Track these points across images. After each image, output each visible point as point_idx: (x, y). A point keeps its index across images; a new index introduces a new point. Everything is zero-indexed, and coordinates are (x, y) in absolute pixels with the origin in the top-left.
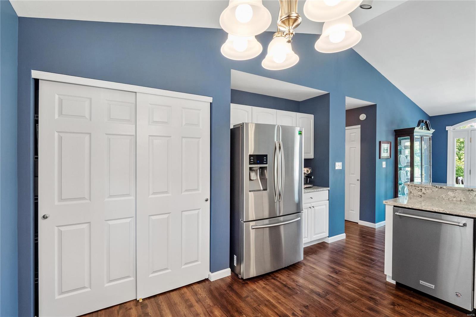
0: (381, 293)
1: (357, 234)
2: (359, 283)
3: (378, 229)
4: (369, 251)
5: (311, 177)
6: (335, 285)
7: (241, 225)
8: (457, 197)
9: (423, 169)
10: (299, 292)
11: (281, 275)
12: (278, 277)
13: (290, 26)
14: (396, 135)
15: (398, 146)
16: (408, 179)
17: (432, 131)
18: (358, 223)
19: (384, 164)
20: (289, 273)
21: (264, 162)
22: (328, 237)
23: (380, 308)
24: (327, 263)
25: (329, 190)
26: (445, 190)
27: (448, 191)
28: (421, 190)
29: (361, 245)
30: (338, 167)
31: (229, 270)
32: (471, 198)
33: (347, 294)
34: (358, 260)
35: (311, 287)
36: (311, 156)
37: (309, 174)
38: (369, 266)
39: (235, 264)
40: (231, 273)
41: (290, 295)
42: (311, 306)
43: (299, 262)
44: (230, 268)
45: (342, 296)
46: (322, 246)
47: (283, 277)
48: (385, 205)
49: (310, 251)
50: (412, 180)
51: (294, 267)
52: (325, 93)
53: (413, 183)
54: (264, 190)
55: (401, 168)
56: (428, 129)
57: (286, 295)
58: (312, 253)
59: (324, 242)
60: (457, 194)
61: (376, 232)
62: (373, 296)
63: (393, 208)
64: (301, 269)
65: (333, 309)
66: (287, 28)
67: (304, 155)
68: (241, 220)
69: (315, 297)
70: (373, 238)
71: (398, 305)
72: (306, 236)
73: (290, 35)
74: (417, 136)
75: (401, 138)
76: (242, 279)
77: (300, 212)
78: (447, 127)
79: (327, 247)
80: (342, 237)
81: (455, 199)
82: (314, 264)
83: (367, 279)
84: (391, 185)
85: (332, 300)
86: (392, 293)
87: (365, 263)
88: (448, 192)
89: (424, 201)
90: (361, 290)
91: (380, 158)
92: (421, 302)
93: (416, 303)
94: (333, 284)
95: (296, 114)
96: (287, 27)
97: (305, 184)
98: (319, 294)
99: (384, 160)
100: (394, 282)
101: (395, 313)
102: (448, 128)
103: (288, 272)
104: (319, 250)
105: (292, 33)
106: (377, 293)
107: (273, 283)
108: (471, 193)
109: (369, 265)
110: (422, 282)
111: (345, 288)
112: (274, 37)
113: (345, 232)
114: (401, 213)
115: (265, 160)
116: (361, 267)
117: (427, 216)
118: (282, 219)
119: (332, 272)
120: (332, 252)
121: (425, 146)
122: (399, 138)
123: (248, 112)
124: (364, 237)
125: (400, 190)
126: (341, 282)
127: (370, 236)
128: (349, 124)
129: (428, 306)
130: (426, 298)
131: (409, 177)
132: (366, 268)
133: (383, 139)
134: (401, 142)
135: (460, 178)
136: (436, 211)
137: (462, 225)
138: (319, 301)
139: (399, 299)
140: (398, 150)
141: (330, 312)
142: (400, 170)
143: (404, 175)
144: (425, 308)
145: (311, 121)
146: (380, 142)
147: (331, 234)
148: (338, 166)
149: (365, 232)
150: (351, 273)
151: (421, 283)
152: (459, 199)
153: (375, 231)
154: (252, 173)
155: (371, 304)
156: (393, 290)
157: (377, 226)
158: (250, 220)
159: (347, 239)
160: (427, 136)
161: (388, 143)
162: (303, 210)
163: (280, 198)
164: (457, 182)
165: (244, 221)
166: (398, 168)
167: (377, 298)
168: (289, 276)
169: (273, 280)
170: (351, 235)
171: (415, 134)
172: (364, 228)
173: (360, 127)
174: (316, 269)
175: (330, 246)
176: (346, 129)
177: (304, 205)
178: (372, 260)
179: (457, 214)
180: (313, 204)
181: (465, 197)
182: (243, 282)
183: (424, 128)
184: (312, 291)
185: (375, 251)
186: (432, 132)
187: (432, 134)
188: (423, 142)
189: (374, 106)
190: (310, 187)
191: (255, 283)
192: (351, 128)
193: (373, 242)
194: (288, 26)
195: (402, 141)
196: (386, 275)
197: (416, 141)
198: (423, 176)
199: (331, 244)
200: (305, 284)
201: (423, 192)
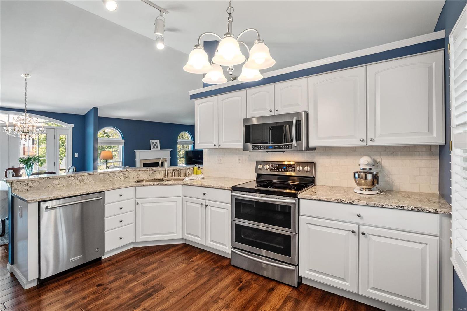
26: (51, 180)
27: (54, 180)
28: (28, 184)
32: (70, 183)
60: (61, 181)
81: (59, 186)
88: (53, 182)
108: (70, 179)
110: (73, 260)
151: (71, 261)
201: (29, 186)
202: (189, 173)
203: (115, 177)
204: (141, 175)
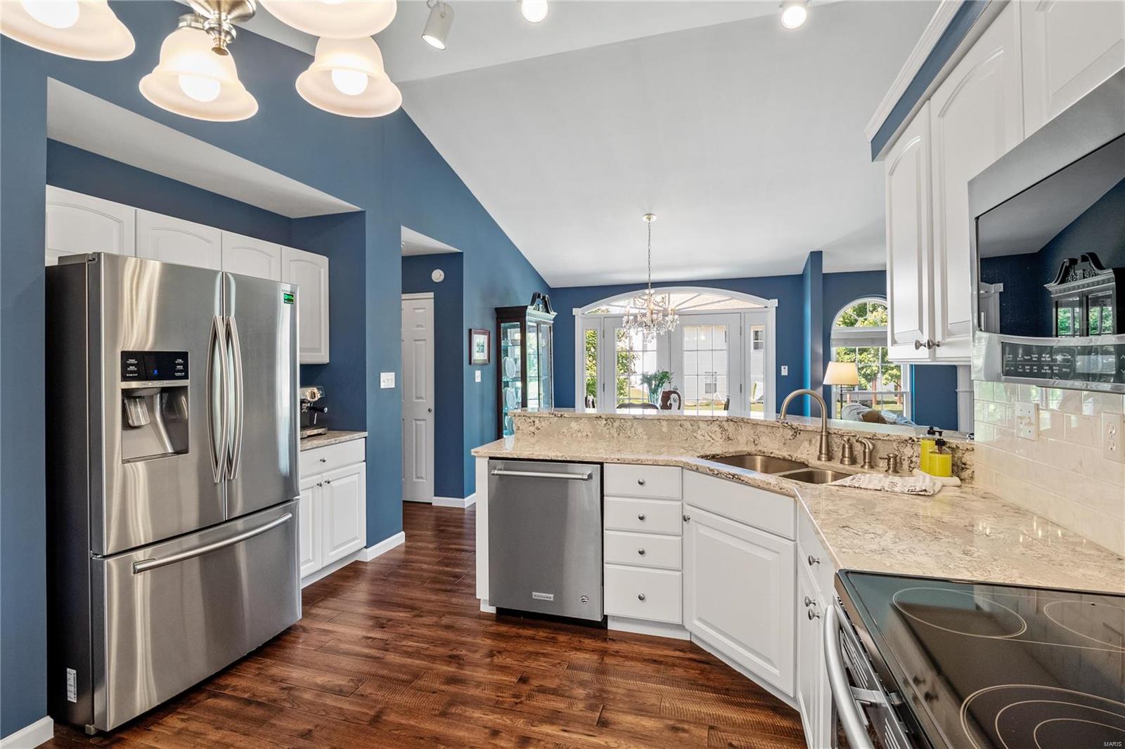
0: (469, 639)
1: (430, 527)
2: (430, 633)
3: (469, 509)
4: (452, 559)
5: (322, 411)
6: (378, 655)
7: (94, 568)
8: (582, 430)
9: (542, 384)
10: (288, 705)
11: (240, 676)
12: (227, 687)
13: (222, 10)
14: (497, 318)
15: (501, 341)
16: (518, 403)
17: (553, 314)
18: (431, 504)
19: (478, 374)
20: (261, 664)
21: (177, 374)
22: (365, 547)
23: (467, 672)
24: (363, 610)
25: (365, 437)
26: (566, 420)
28: (534, 422)
29: (436, 549)
30: (386, 383)
31: (47, 722)
32: (599, 431)
33: (404, 666)
34: (429, 583)
35: (320, 680)
36: (323, 357)
37: (316, 401)
38: (450, 591)
39: (72, 697)
40: (55, 731)
41: (261, 722)
42: (318, 729)
43: (290, 629)
44: (49, 717)
45: (393, 675)
46: (351, 571)
47: (244, 683)
48: (475, 457)
49: (319, 593)
50: (524, 404)
51: (276, 645)
52: (355, 209)
53: (526, 411)
54: (177, 453)
55: (508, 382)
56: (548, 312)
57: (251, 727)
58: (326, 597)
59: (357, 562)
60: (582, 425)
61: (466, 517)
62: (455, 653)
63: (488, 462)
64: (299, 643)
65: (372, 713)
66: (212, 12)
67: (300, 355)
68: (90, 553)
69: (330, 701)
70: (460, 530)
71: (499, 652)
72: (311, 558)
73: (223, 34)
74: (531, 322)
75: (507, 324)
76: (101, 733)
77: (293, 500)
78: (574, 309)
79: (363, 573)
80: (398, 540)
81: (579, 434)
82: (331, 620)
83: (446, 620)
84: (490, 416)
85: (371, 694)
86: (489, 633)
87: (443, 587)
89: (538, 441)
90: (431, 648)
91: (470, 363)
92: (535, 633)
93: (527, 638)
94: (375, 654)
95: (281, 248)
96: (214, 10)
97: (303, 427)
98: (341, 691)
99: (479, 367)
100: (492, 610)
101: (492, 670)
102: (575, 311)
103: (256, 663)
104: (345, 584)
105: (228, 33)
106: (463, 644)
107: (211, 709)
108: (599, 422)
109: (449, 588)
110: (536, 595)
111: (401, 653)
112: (181, 25)
113: (404, 529)
114: (501, 470)
115: (180, 367)
116: (434, 597)
117: (541, 469)
118: (239, 524)
119: (373, 628)
120: (374, 580)
121: (543, 343)
122: (502, 325)
123: (119, 221)
124: (442, 531)
125: (506, 424)
126: (393, 643)
127: (455, 526)
128: (409, 287)
129: (546, 635)
130: (543, 622)
131: (520, 401)
132: (443, 597)
133: (476, 324)
134: (507, 333)
135: (591, 398)
136: (553, 458)
137: (587, 478)
138: (340, 708)
139: (500, 641)
140: (502, 348)
141: (365, 723)
142: (505, 387)
143: (511, 395)
144: (541, 641)
145: (320, 273)
146: (470, 331)
147: (372, 540)
148: (387, 380)
149: (444, 519)
150: (415, 616)
151: (534, 597)
152: (585, 434)
153: (464, 514)
154: (132, 408)
155: (451, 669)
156: (491, 626)
157: (467, 502)
158: (133, 546)
159: (409, 544)
160: (545, 323)
161: (484, 334)
162: (301, 493)
163: (230, 472)
164: (587, 405)
165: (105, 554)
166: (503, 383)
167: (464, 652)
168: (263, 672)
169: (211, 702)
170: (417, 532)
171: (527, 318)
172: (444, 512)
173: (433, 296)
174: (334, 632)
175: (369, 568)
176: (403, 298)
177: (303, 483)
178: (457, 576)
179: (580, 460)
180: (326, 476)
181: (592, 430)
182: (106, 742)
183: (541, 309)
184: (324, 690)
185: (462, 555)
186: (554, 317)
187: (554, 320)
188: (540, 335)
189: (458, 256)
190: (320, 434)
191: (152, 728)
192: (412, 298)
193: (460, 538)
194: (217, 8)
195: (509, 330)
196: (480, 600)
197: (530, 332)
198: (542, 397)
199: (373, 562)
200: (306, 678)
201: (536, 426)
202: (914, 459)
203: (699, 432)
204: (763, 439)
